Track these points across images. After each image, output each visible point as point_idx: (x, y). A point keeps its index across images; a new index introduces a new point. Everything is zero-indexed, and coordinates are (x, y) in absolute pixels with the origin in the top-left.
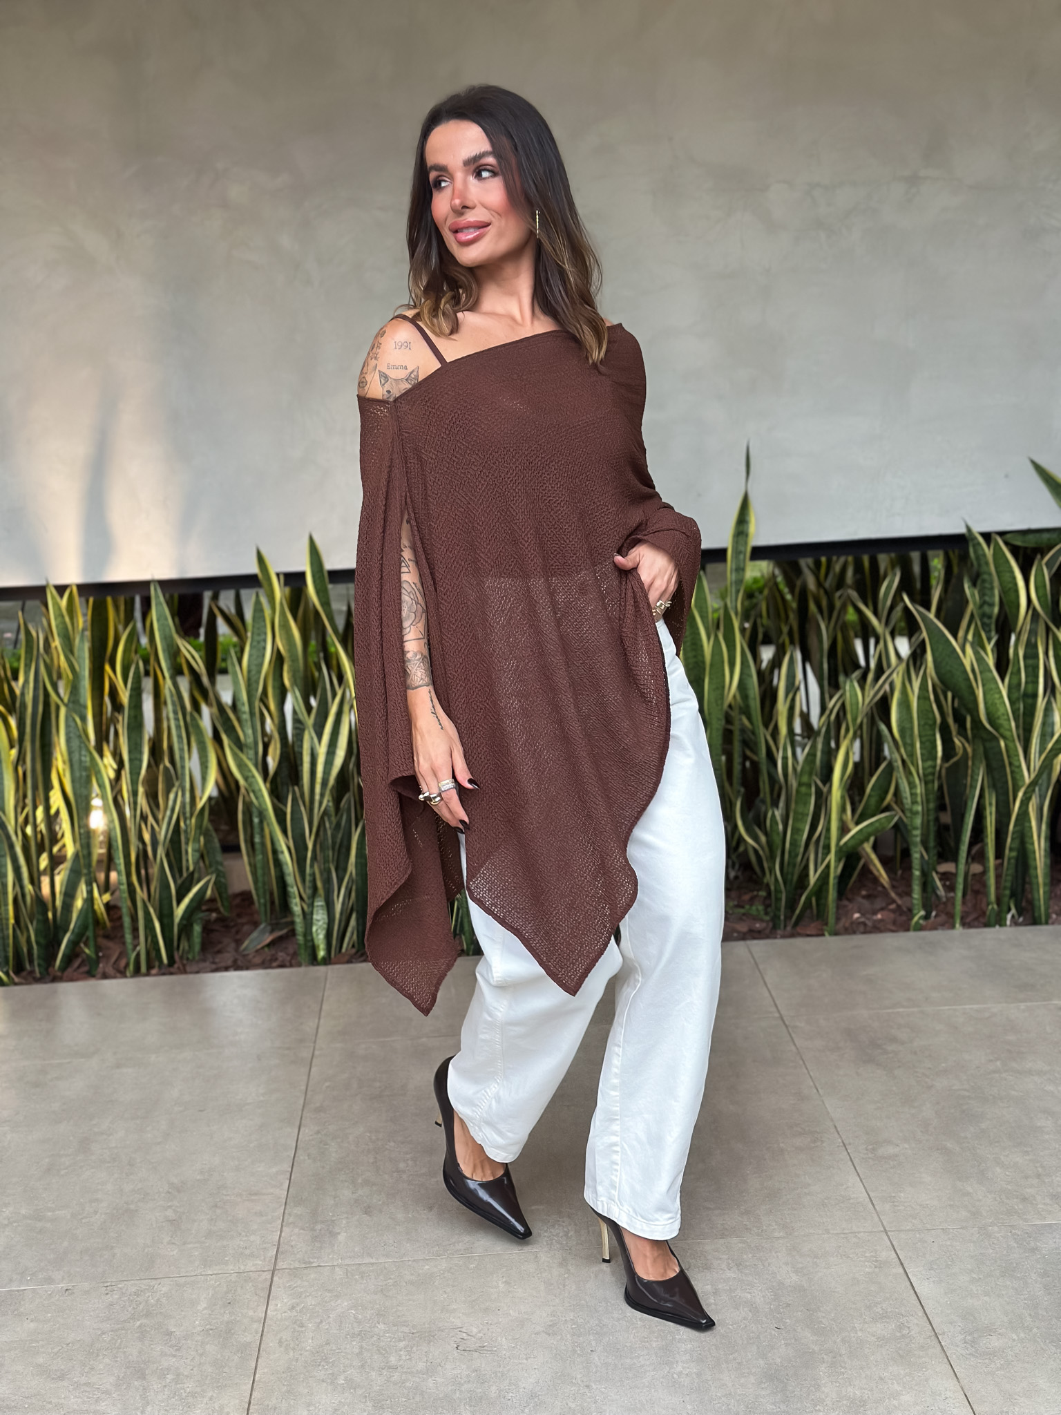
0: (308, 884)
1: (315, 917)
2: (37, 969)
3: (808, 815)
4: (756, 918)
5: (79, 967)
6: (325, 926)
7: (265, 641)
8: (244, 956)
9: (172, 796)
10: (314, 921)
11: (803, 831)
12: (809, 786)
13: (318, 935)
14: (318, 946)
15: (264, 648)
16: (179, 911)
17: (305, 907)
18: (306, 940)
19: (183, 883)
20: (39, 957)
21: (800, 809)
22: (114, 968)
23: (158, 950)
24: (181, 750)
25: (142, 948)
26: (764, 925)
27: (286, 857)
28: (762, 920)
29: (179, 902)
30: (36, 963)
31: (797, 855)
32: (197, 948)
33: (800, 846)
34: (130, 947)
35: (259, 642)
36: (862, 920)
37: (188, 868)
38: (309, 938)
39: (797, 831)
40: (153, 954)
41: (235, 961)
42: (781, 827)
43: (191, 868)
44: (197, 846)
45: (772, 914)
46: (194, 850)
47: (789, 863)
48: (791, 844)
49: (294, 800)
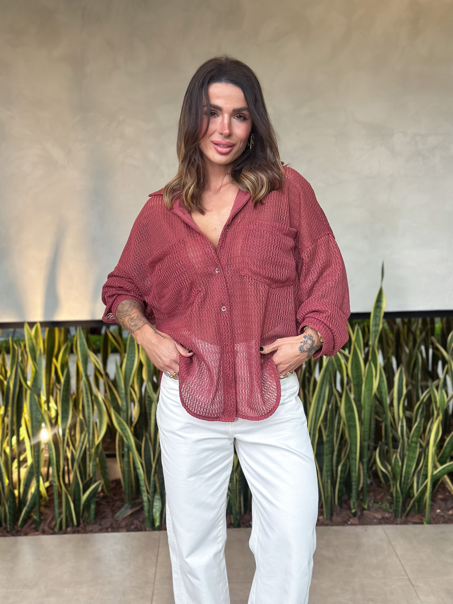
0: (152, 486)
1: (155, 504)
2: (8, 526)
3: (415, 458)
4: (385, 511)
5: (30, 525)
6: (160, 509)
7: (134, 357)
8: (117, 521)
9: (83, 436)
10: (154, 507)
11: (412, 466)
12: (416, 443)
13: (156, 513)
14: (156, 520)
15: (134, 361)
16: (84, 497)
17: (150, 497)
18: (149, 515)
19: (87, 483)
20: (10, 520)
21: (411, 455)
22: (48, 527)
23: (72, 518)
24: (89, 413)
25: (63, 516)
26: (390, 515)
27: (141, 471)
28: (389, 512)
29: (84, 492)
30: (8, 522)
31: (408, 479)
32: (92, 516)
33: (410, 474)
34: (57, 515)
35: (131, 357)
36: (442, 514)
37: (89, 476)
38: (151, 514)
39: (409, 466)
40: (69, 519)
41: (112, 525)
42: (400, 464)
43: (91, 476)
44: (95, 463)
45: (394, 508)
46: (93, 466)
47: (404, 483)
48: (405, 473)
49: (146, 440)
